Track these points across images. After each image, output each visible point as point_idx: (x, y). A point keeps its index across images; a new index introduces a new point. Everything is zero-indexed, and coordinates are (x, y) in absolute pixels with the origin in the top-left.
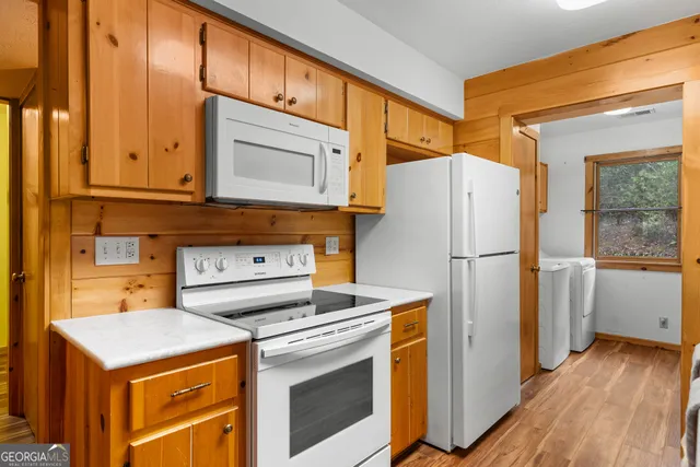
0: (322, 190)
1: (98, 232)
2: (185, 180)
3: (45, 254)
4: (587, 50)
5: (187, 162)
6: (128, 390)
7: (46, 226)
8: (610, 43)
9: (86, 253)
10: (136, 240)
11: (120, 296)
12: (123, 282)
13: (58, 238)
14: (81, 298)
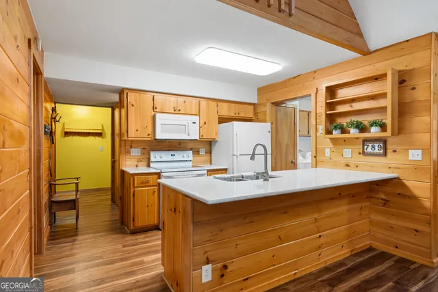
0: (189, 135)
1: (131, 147)
2: (149, 135)
3: (120, 153)
4: (289, 80)
5: (150, 130)
6: (134, 179)
7: (120, 146)
8: (295, 78)
9: (128, 152)
10: (140, 149)
11: (136, 163)
12: (136, 160)
13: (123, 148)
14: (128, 163)
